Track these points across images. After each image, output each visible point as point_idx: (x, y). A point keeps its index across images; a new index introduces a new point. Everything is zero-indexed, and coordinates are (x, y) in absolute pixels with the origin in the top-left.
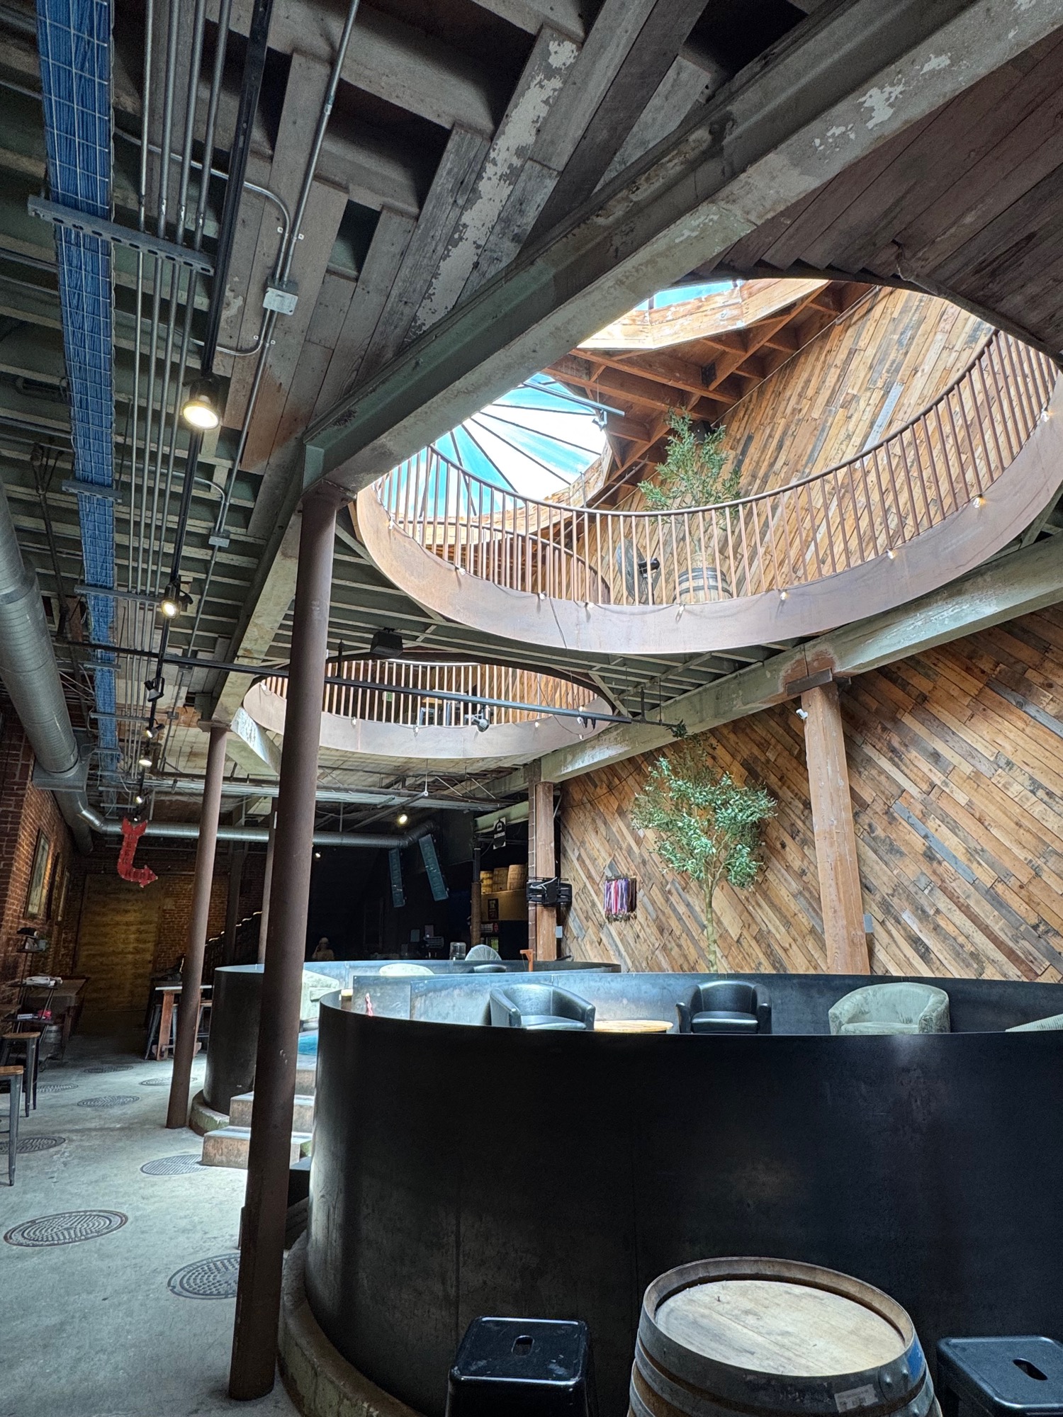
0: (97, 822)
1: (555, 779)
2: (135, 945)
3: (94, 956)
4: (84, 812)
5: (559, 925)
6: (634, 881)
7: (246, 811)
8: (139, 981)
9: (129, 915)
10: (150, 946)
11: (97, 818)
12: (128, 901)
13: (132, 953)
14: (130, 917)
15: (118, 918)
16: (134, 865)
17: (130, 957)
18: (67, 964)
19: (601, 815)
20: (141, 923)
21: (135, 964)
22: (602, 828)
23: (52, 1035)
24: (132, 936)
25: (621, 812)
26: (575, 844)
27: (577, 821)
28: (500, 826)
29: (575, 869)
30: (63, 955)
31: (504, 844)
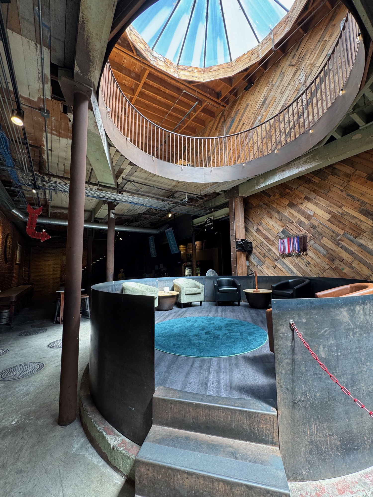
0: (21, 216)
1: (245, 195)
2: (53, 272)
3: (37, 276)
4: (14, 211)
5: (247, 260)
6: (305, 237)
7: (94, 216)
8: (55, 284)
9: (49, 262)
10: (59, 272)
11: (21, 214)
13: (52, 275)
15: (45, 263)
16: (36, 230)
18: (26, 279)
19: (273, 209)
20: (54, 264)
21: (53, 279)
22: (276, 215)
23: (6, 314)
24: (52, 269)
25: (291, 205)
26: (254, 224)
27: (255, 214)
28: (209, 221)
29: (254, 235)
30: (24, 276)
31: (213, 228)
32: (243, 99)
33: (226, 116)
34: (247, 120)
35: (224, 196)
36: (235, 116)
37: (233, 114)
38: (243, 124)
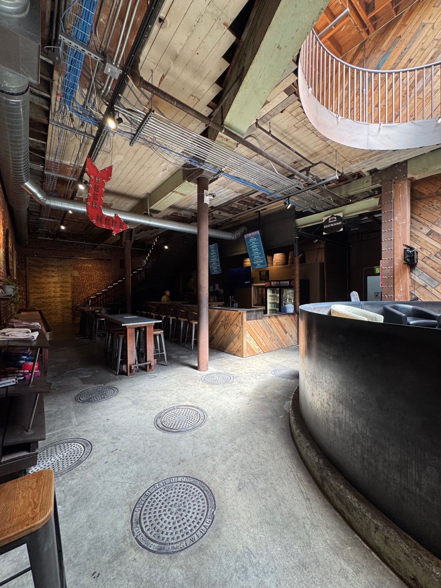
0: (39, 196)
2: (61, 293)
3: (38, 298)
4: (27, 184)
7: (150, 207)
8: (66, 310)
9: (55, 278)
10: (69, 294)
11: (40, 192)
12: (53, 271)
13: (60, 297)
14: (56, 279)
15: (49, 280)
17: (59, 299)
18: (23, 303)
20: (62, 283)
21: (62, 302)
24: (58, 289)
26: (424, 224)
27: (427, 208)
28: (334, 219)
29: (422, 241)
30: (20, 298)
31: (342, 230)
32: (412, 16)
33: (368, 51)
34: (420, 53)
35: (371, 180)
36: (389, 49)
37: (385, 46)
38: (410, 60)
